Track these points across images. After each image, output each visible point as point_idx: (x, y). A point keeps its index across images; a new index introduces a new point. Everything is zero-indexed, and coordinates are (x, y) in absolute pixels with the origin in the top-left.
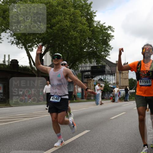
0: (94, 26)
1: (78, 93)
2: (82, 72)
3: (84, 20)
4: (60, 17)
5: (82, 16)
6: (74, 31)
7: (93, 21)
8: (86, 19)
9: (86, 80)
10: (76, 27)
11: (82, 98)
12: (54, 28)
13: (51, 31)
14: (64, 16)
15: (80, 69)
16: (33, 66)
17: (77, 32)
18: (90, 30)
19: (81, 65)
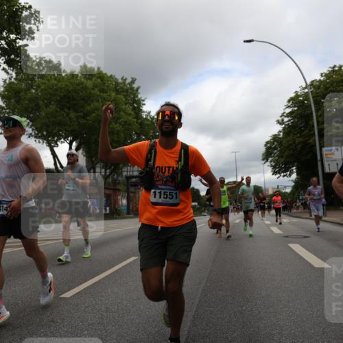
0: (142, 117)
1: (122, 206)
2: (128, 178)
3: (129, 109)
4: (96, 104)
5: (126, 104)
6: (116, 124)
7: (141, 111)
8: (131, 107)
9: (132, 189)
10: (119, 118)
11: (128, 213)
12: (88, 118)
13: (85, 121)
14: (102, 102)
15: (125, 174)
16: (60, 168)
17: (120, 124)
18: (137, 123)
19: (126, 170)
